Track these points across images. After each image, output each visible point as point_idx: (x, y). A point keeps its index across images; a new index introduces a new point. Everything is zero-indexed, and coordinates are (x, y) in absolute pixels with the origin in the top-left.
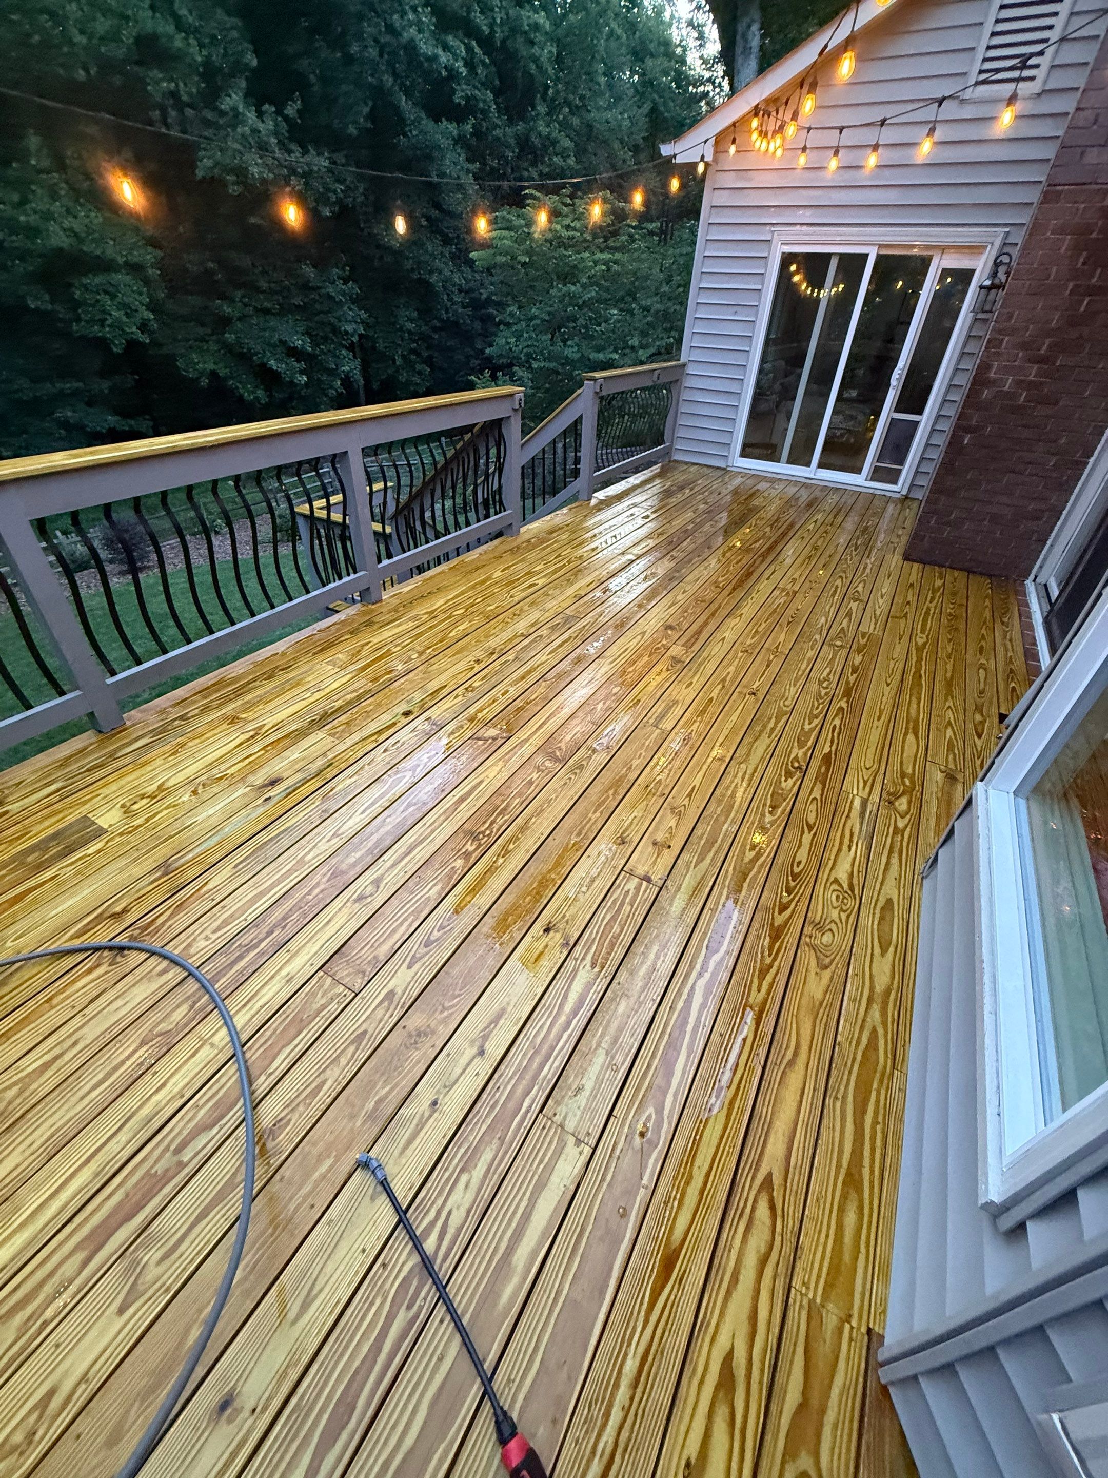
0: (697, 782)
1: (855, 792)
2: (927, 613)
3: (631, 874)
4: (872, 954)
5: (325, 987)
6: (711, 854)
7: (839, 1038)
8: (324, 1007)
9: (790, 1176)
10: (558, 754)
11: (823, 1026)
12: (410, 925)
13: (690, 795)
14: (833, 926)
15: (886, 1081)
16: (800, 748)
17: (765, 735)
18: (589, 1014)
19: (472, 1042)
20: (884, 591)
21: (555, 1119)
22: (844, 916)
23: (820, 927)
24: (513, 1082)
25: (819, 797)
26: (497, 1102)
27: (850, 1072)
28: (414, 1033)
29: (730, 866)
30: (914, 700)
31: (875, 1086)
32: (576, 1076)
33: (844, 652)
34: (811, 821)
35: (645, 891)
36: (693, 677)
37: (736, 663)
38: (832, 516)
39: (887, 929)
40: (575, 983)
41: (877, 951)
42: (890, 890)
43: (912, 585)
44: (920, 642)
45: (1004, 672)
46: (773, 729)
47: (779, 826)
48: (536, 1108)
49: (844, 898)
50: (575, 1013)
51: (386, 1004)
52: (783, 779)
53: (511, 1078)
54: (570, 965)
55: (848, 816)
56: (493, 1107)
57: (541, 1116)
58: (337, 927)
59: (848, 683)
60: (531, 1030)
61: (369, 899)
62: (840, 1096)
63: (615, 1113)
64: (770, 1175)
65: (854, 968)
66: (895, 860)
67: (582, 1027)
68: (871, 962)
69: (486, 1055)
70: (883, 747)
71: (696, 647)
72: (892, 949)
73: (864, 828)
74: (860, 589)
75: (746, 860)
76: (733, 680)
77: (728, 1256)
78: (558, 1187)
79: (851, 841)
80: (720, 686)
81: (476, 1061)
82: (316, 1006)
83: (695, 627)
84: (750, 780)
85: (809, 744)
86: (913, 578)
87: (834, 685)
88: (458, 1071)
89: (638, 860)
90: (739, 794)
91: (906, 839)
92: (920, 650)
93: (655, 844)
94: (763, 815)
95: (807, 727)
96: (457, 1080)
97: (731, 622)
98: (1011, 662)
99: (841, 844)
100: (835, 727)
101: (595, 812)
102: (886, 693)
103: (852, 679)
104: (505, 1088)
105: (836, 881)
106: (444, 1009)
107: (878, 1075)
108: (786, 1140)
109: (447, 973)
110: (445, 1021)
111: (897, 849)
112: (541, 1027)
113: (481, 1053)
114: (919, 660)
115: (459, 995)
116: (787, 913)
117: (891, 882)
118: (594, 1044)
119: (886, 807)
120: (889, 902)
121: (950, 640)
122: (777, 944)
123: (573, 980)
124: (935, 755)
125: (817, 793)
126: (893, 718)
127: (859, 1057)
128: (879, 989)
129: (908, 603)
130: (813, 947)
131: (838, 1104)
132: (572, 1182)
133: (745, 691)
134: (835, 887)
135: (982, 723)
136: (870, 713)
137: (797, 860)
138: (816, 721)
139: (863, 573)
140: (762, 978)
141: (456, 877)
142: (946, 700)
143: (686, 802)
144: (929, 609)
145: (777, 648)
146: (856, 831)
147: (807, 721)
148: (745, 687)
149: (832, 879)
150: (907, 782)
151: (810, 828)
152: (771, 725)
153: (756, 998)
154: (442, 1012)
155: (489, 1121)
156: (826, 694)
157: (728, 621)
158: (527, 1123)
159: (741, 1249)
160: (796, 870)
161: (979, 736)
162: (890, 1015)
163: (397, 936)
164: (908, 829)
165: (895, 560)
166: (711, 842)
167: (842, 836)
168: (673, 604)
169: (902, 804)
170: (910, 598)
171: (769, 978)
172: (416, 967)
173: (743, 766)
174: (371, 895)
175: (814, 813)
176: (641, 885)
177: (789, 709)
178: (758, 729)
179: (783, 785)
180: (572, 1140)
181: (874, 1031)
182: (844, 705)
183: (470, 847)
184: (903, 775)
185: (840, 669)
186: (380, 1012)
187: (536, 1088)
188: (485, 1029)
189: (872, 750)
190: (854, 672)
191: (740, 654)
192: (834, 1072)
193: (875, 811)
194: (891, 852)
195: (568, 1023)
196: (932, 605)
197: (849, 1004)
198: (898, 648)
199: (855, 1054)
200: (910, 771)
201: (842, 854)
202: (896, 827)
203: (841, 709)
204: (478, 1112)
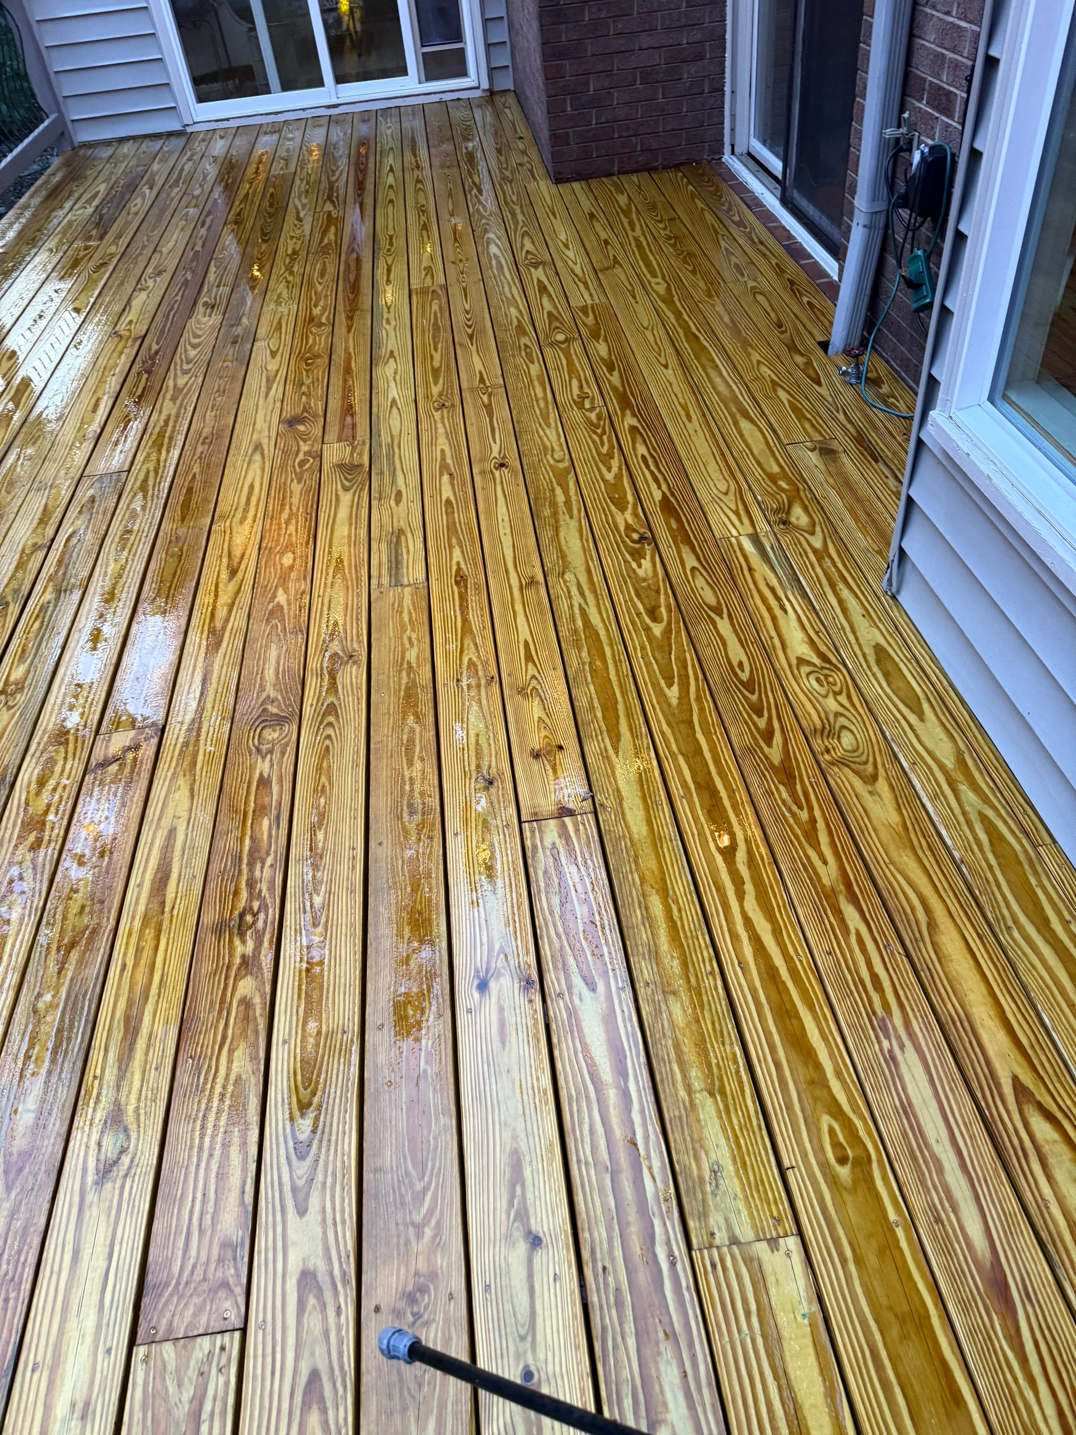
0: (524, 633)
1: (735, 533)
2: (639, 246)
3: (537, 819)
4: (911, 726)
5: (171, 1366)
6: (623, 721)
7: (957, 855)
8: (199, 1400)
9: (1035, 1061)
10: (274, 710)
11: (928, 853)
12: (244, 1144)
13: (529, 658)
14: (842, 721)
15: (1040, 869)
16: (623, 509)
17: (563, 517)
18: (643, 1059)
19: (508, 1238)
20: (563, 237)
21: (717, 1242)
22: (843, 699)
23: (828, 730)
24: (617, 1242)
25: (697, 565)
26: (618, 1290)
27: (999, 886)
28: (401, 1304)
29: (660, 723)
30: (711, 371)
31: (1034, 882)
32: (697, 1158)
33: (577, 346)
34: (712, 601)
35: (577, 830)
36: (394, 482)
37: (441, 430)
38: (408, 155)
39: (901, 685)
40: (586, 1031)
41: (912, 718)
42: (870, 635)
43: (592, 215)
44: (661, 289)
45: (785, 288)
46: (568, 503)
47: (678, 632)
48: (679, 1248)
49: (826, 676)
50: (622, 1072)
51: (312, 1301)
52: (634, 565)
53: (610, 1239)
54: (558, 1009)
55: (750, 569)
56: (619, 1304)
57: (696, 1255)
58: (102, 1251)
59: (614, 389)
60: (581, 1150)
61: (126, 1160)
62: (1010, 923)
63: (786, 1163)
64: (1016, 1080)
65: (906, 757)
66: (845, 593)
67: (648, 1084)
68: (917, 736)
69: (546, 1240)
70: (723, 454)
71: (362, 432)
72: (926, 706)
73: (780, 572)
74: (528, 246)
75: (674, 702)
76: (457, 457)
77: (1050, 1214)
78: (799, 1326)
79: (778, 599)
80: (446, 478)
81: (537, 1260)
82: (182, 1411)
83: (335, 403)
84: (594, 592)
85: (630, 498)
86: (587, 205)
87: (599, 401)
88: (522, 1298)
89: (533, 794)
90: (595, 619)
91: (837, 559)
92: (668, 301)
93: (536, 756)
94: (647, 629)
95: (610, 477)
96: (533, 1314)
97: (387, 371)
98: (782, 271)
99: (769, 609)
100: (643, 457)
101: (410, 763)
102: (673, 379)
103: (615, 378)
104: (613, 1259)
105: (801, 661)
106: (419, 1228)
107: (1027, 867)
108: (997, 1022)
109: (376, 1171)
110: (437, 1243)
111: (836, 577)
112: (592, 1132)
113: (536, 1242)
114: (678, 315)
115: (425, 1190)
116: (778, 738)
117: (862, 624)
118: (682, 1093)
119: (786, 532)
120: (878, 649)
121: (694, 272)
122: (798, 787)
123: (580, 1030)
124: (788, 431)
125: (691, 561)
126: (705, 411)
127: (993, 861)
128: (950, 763)
129: (606, 242)
130: (841, 762)
131: (1016, 934)
132: (810, 1303)
133: (488, 466)
134: (805, 669)
135: (809, 363)
136: (674, 417)
137: (735, 663)
138: (615, 463)
139: (516, 223)
140: (816, 845)
141: (259, 1011)
142: (749, 355)
143: (532, 670)
144: (636, 239)
145: (482, 380)
146: (774, 582)
147: (604, 470)
148: (483, 460)
149: (794, 662)
150: (783, 484)
151: (718, 611)
152: (560, 498)
153: (829, 874)
154: (419, 1236)
155: (630, 1328)
156: (599, 417)
157: (378, 371)
158: (686, 1279)
159: (1055, 1194)
160: (745, 676)
161: (819, 384)
162: (984, 786)
163: (234, 1180)
164: (830, 546)
165: (544, 188)
166: (609, 708)
167: (764, 600)
168: (270, 382)
169: (798, 516)
170: (603, 236)
171: (823, 838)
172: (314, 1202)
173: (568, 576)
174: (123, 1151)
175: (708, 590)
176: (564, 826)
177: (567, 463)
178: (547, 512)
179: (641, 573)
180: (762, 1249)
181: (983, 818)
182: (634, 422)
183: (244, 948)
184: (773, 478)
185: (589, 373)
186: (313, 1322)
187: (657, 1222)
188: (511, 1204)
189: (712, 467)
190: (611, 369)
191: (437, 415)
192: (983, 900)
193: (776, 545)
194: (833, 586)
195: (625, 1094)
196: (638, 232)
197: (935, 806)
198: (639, 309)
199: (986, 860)
200: (776, 469)
201: (781, 621)
202: (815, 551)
203: (633, 429)
204: (604, 1329)
